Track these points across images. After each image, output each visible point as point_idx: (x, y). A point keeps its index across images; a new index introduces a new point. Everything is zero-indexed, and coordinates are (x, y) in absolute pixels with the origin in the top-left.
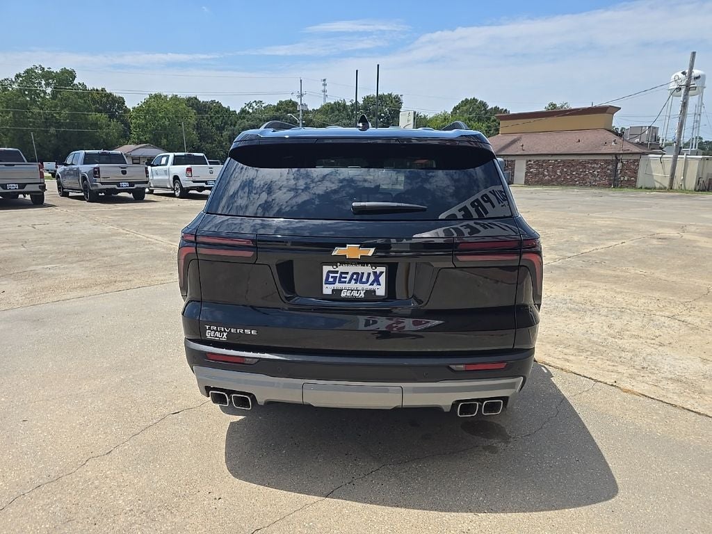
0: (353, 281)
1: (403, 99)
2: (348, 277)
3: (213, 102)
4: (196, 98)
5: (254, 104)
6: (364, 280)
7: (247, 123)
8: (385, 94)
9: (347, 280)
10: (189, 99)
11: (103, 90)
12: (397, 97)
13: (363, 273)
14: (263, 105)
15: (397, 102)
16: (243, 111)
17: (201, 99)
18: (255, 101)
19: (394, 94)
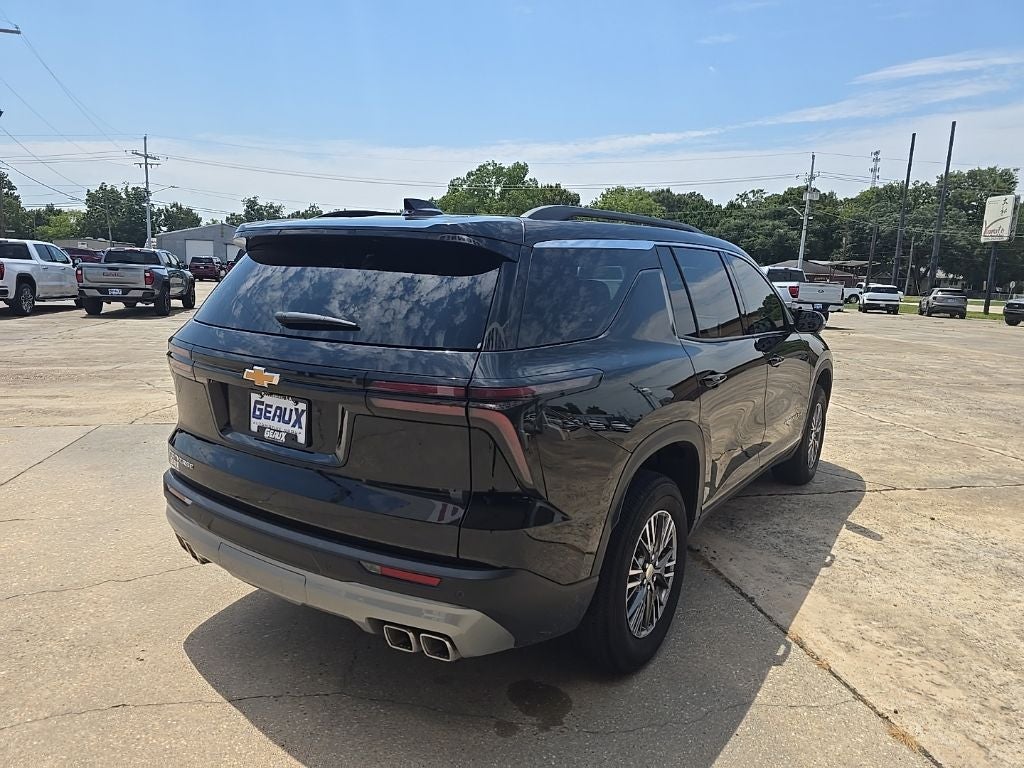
0: (277, 419)
1: (1019, 176)
2: (273, 411)
3: (692, 194)
4: (668, 190)
5: (751, 196)
6: (287, 418)
7: (733, 221)
8: (983, 168)
9: (271, 415)
10: (659, 193)
11: (558, 186)
12: (1006, 172)
13: (285, 409)
14: (765, 196)
15: (1004, 181)
16: (732, 205)
17: (676, 191)
18: (753, 191)
19: (1001, 168)
